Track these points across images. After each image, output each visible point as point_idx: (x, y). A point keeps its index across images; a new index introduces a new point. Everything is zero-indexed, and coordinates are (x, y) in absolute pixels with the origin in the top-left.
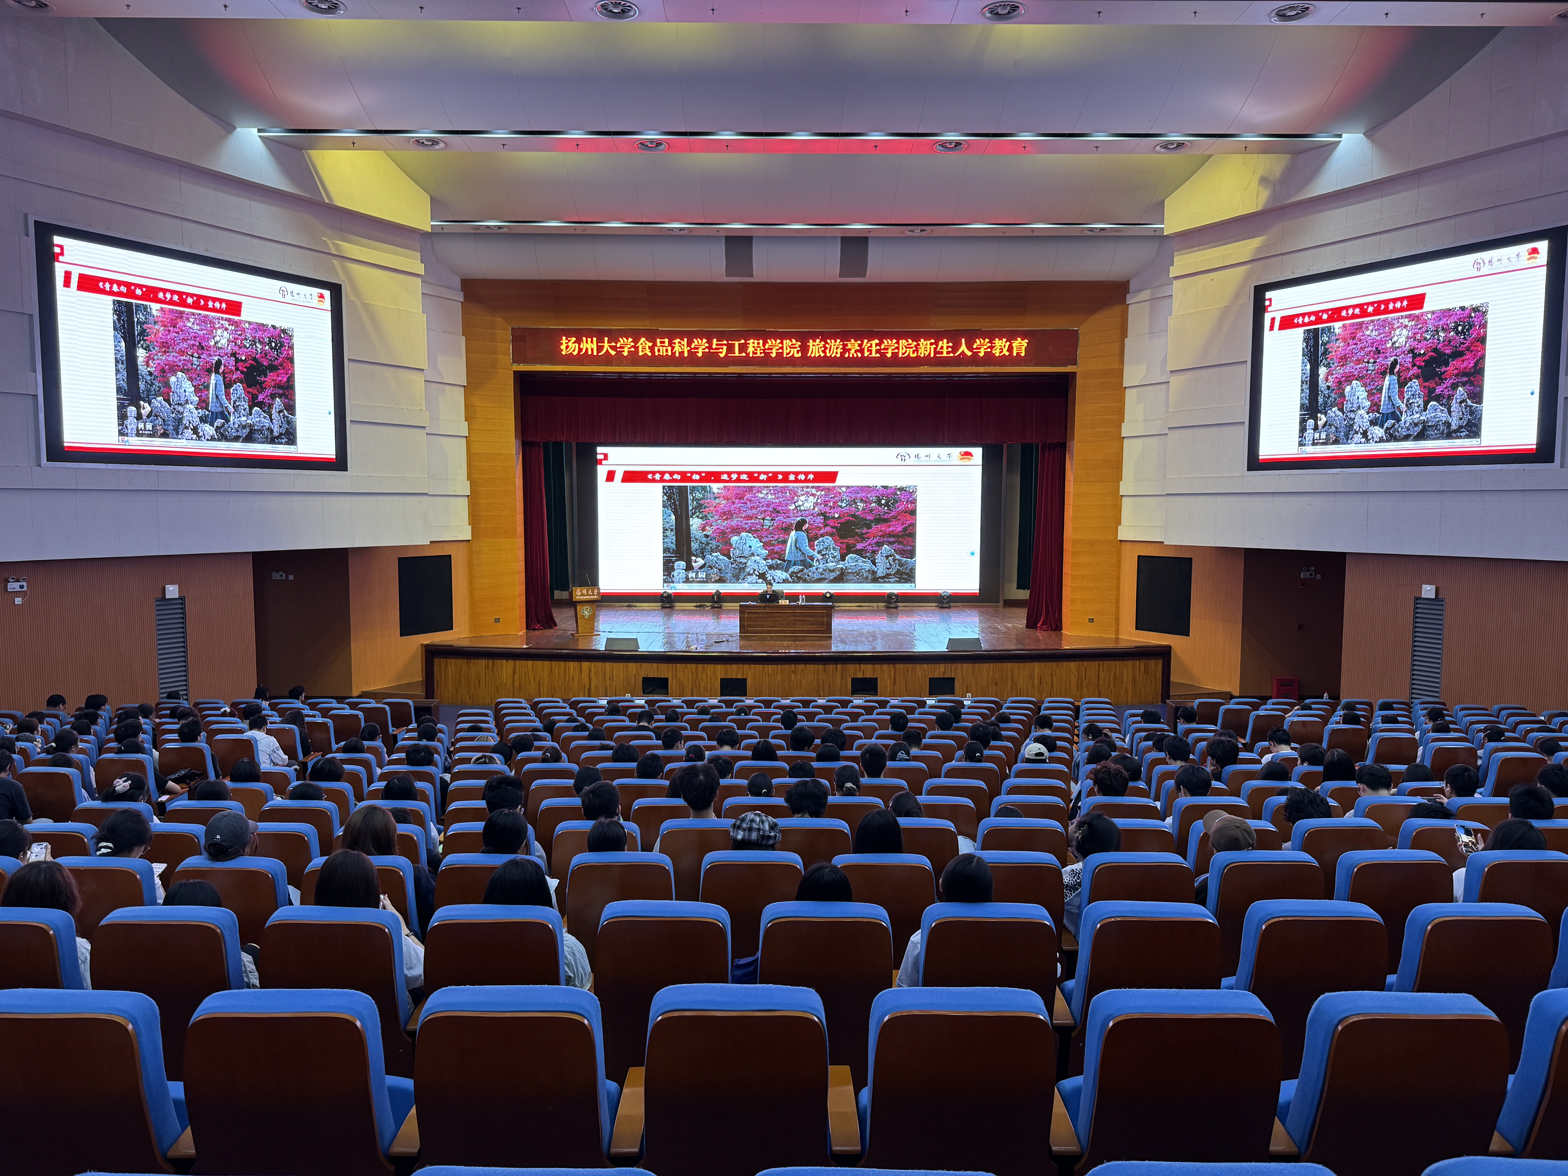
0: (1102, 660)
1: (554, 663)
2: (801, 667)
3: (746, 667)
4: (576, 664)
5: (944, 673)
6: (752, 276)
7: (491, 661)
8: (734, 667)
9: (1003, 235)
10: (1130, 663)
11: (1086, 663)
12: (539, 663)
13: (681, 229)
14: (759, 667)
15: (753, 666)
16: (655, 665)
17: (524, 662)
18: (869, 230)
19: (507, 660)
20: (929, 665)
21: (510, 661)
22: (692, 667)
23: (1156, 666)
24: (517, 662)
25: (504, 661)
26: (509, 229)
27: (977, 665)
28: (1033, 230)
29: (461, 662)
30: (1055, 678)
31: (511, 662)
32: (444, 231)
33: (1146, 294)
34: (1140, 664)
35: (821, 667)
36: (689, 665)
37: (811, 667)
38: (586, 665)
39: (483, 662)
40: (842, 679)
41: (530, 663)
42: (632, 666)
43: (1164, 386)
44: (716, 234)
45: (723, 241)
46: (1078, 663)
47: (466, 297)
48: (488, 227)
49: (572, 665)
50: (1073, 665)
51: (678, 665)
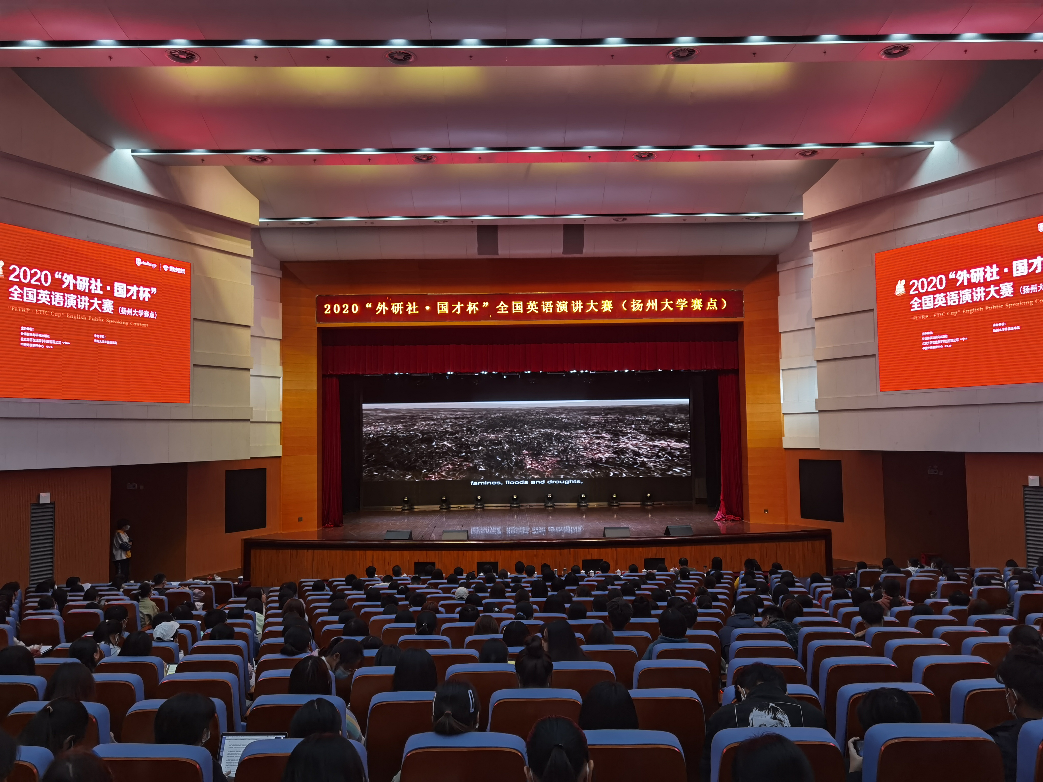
0: (778, 542)
1: (344, 551)
2: (541, 551)
3: (498, 552)
4: (362, 552)
5: (656, 555)
6: (498, 254)
7: (295, 551)
8: (488, 552)
9: (684, 222)
10: (800, 543)
11: (766, 544)
12: (333, 552)
13: (445, 221)
14: (508, 552)
15: (503, 551)
16: (424, 552)
17: (320, 551)
18: (585, 220)
19: (308, 550)
20: (644, 548)
21: (310, 551)
22: (454, 553)
23: (820, 545)
24: (316, 551)
25: (306, 551)
26: (317, 223)
27: (681, 548)
28: (706, 218)
29: (272, 552)
32: (269, 226)
33: (791, 265)
34: (808, 544)
35: (558, 551)
36: (452, 552)
37: (549, 552)
38: (369, 553)
40: (575, 561)
41: (325, 552)
42: (406, 553)
43: (810, 331)
44: (471, 224)
45: (476, 228)
46: (760, 544)
47: (283, 274)
48: (301, 223)
49: (358, 553)
50: (756, 546)
51: (443, 552)
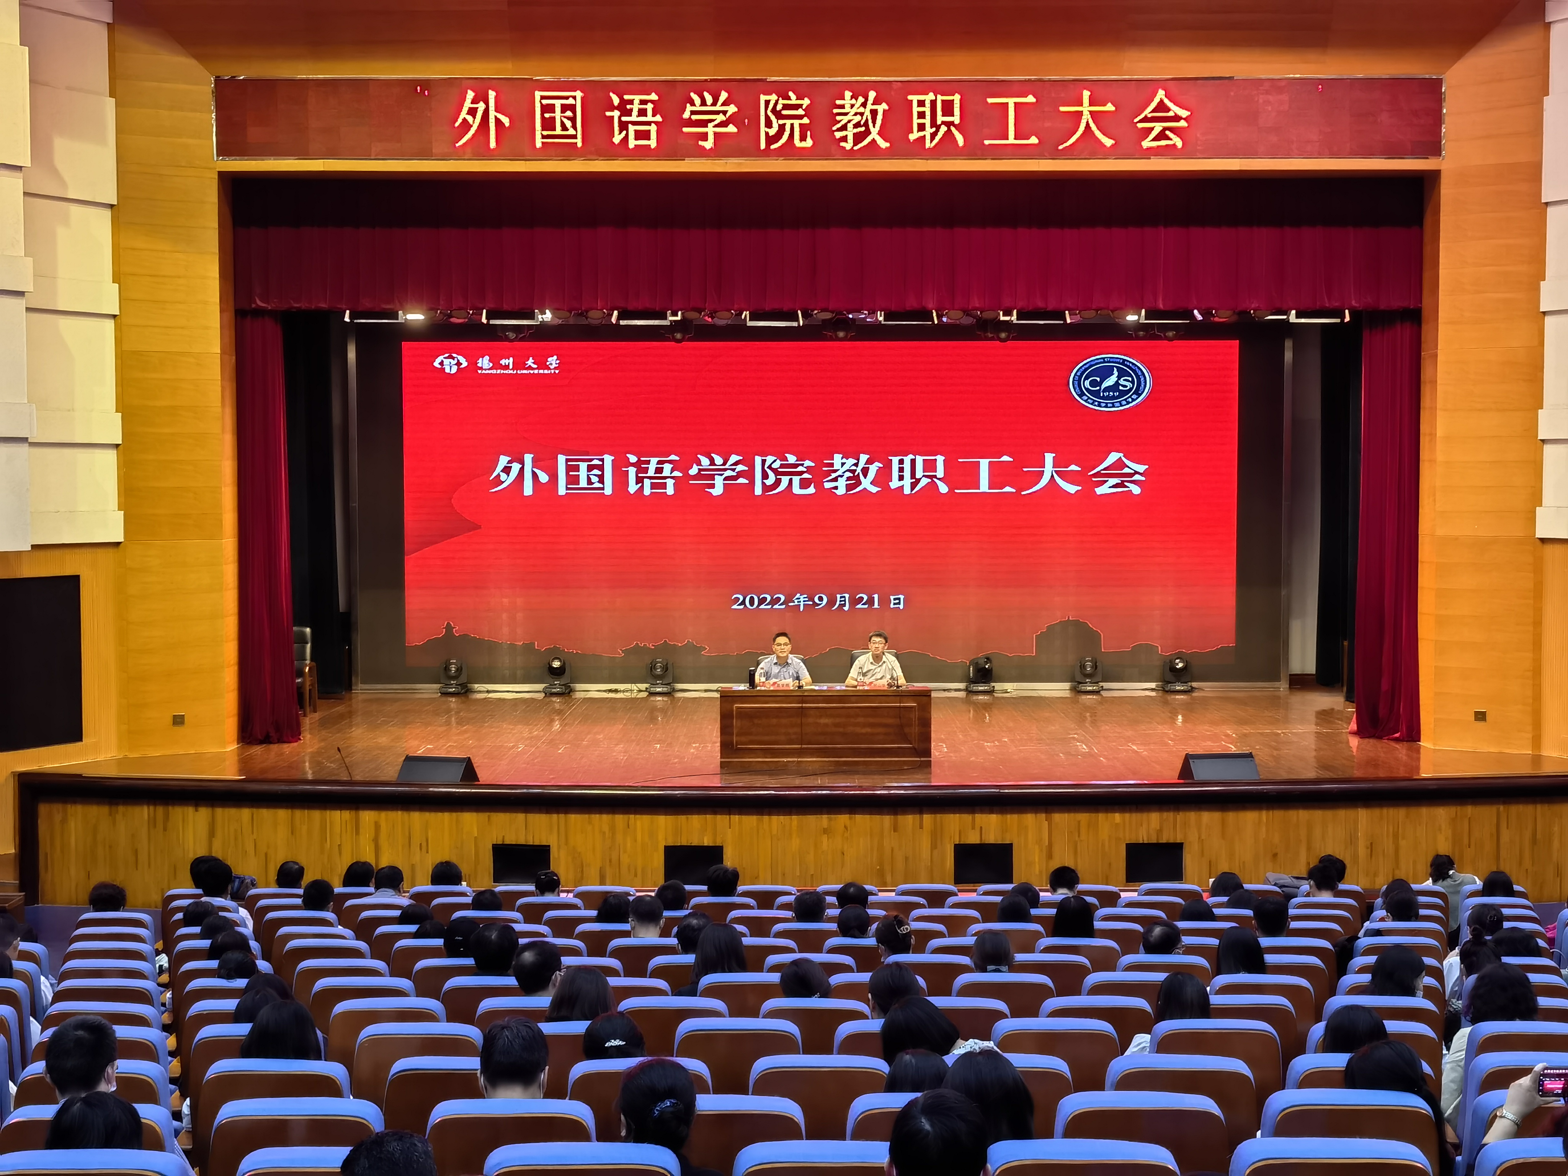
0: (1504, 803)
1: (298, 813)
2: (843, 819)
3: (721, 820)
4: (346, 815)
5: (1160, 832)
7: (160, 810)
8: (696, 820)
11: (1470, 806)
12: (265, 814)
14: (750, 821)
15: (735, 818)
16: (521, 817)
17: (232, 812)
19: (196, 805)
20: (1127, 815)
21: (202, 810)
22: (602, 821)
24: (219, 811)
25: (190, 810)
27: (1232, 814)
29: (96, 812)
30: (1402, 843)
31: (204, 812)
35: (887, 820)
36: (596, 816)
37: (863, 821)
38: (368, 816)
39: (143, 813)
40: (934, 846)
41: (245, 813)
42: (470, 820)
49: (338, 818)
50: (1442, 814)
51: (572, 816)
